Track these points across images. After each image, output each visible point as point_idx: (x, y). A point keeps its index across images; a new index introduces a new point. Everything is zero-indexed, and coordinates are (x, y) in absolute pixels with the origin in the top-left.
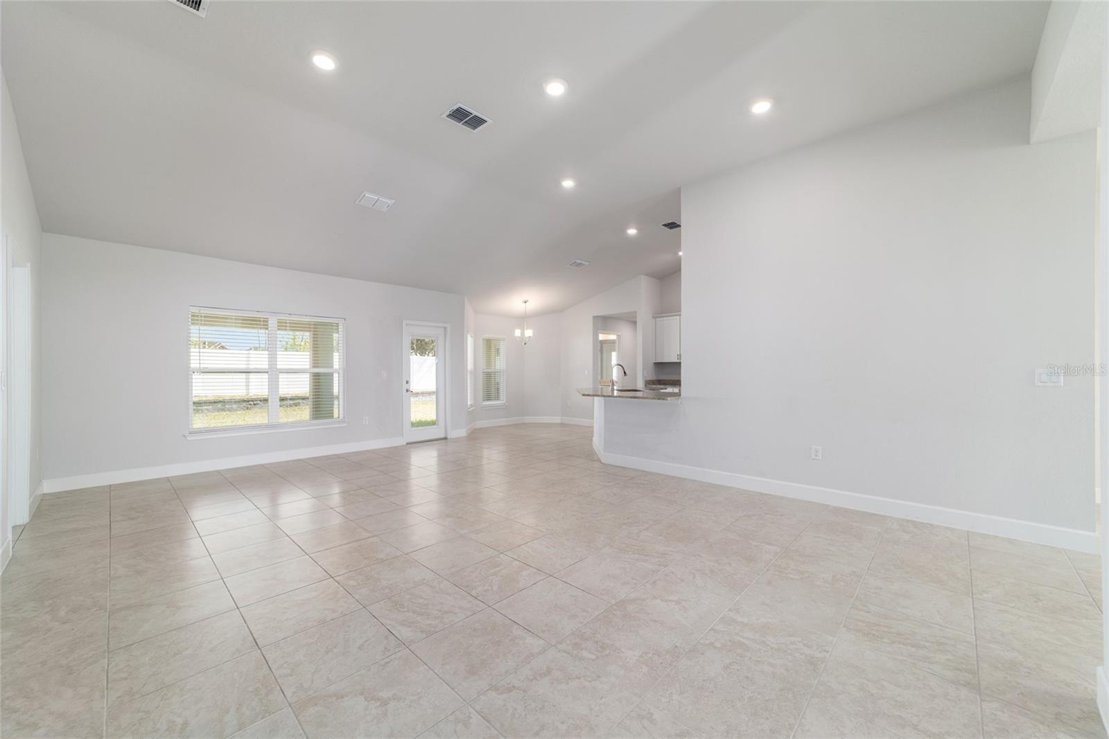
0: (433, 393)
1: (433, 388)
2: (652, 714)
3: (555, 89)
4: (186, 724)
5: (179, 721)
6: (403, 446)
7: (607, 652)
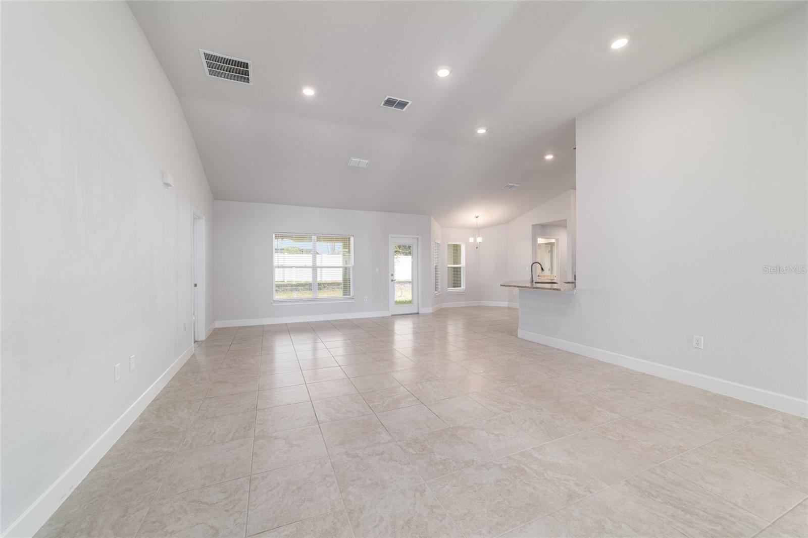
0: (410, 282)
1: (410, 279)
2: (425, 491)
3: (443, 73)
4: (215, 433)
5: (213, 431)
6: (390, 316)
7: (424, 452)
